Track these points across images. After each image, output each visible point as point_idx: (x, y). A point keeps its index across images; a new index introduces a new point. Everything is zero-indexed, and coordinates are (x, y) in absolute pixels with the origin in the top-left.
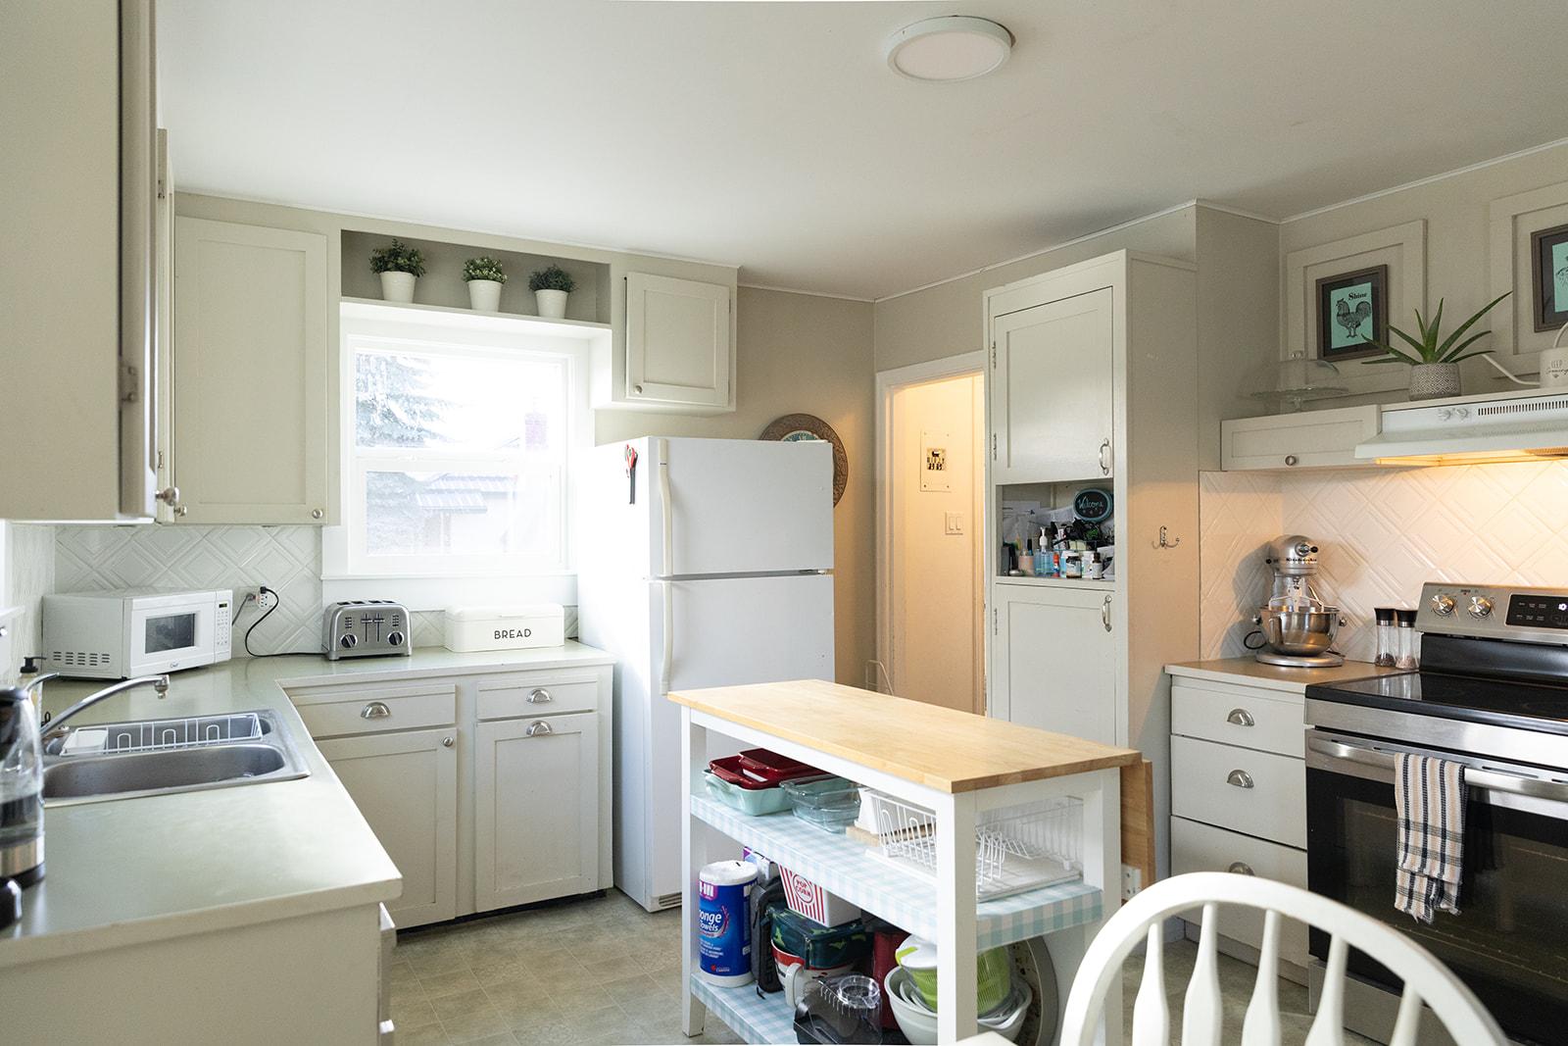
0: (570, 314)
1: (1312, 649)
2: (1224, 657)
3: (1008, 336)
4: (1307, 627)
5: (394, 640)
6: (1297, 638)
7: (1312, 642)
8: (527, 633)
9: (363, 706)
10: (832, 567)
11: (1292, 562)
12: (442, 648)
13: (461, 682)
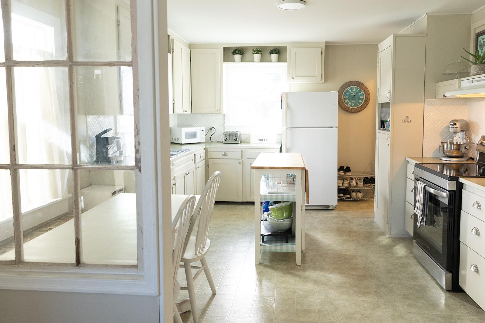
0: (279, 60)
1: (455, 155)
2: (433, 157)
3: (381, 59)
4: (453, 148)
5: (236, 140)
6: (449, 152)
7: (455, 153)
8: (267, 140)
9: (222, 153)
10: (337, 126)
11: (451, 128)
12: (249, 143)
13: (242, 149)
